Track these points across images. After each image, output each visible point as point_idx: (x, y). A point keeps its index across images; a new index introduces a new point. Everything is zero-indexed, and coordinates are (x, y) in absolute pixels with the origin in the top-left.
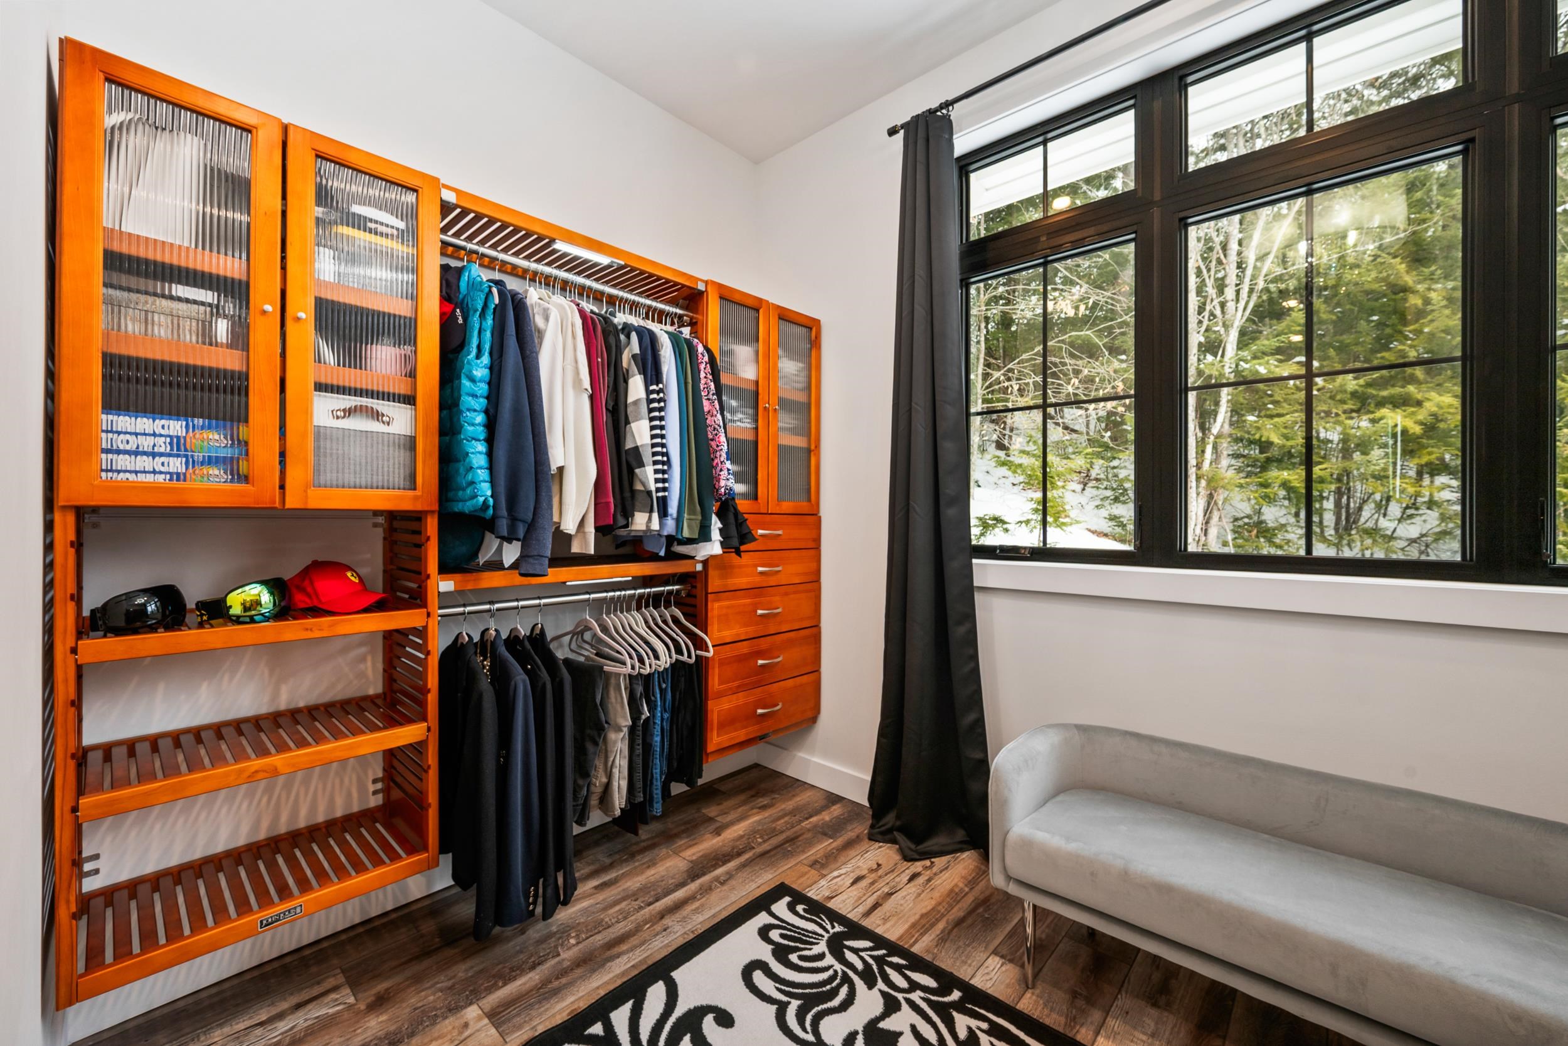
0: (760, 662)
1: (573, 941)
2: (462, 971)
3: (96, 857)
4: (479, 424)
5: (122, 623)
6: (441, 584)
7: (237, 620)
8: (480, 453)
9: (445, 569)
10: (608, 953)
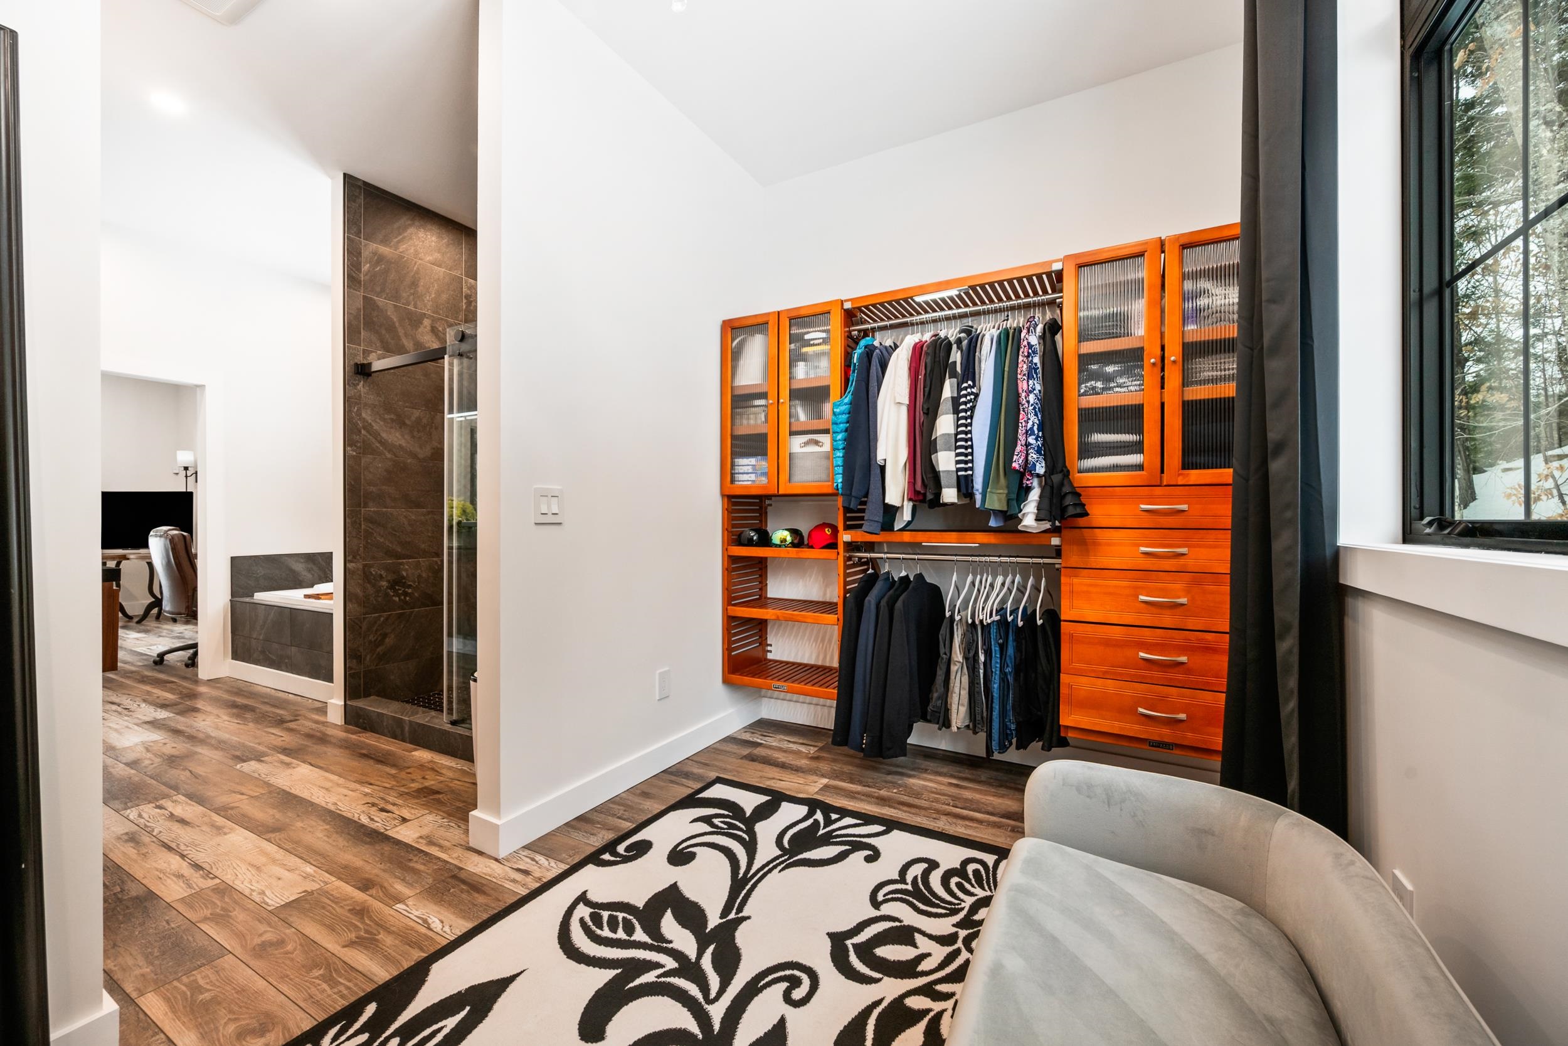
0: (1142, 654)
1: (895, 791)
2: (847, 769)
3: (771, 645)
4: (840, 440)
5: (746, 542)
6: (844, 536)
7: (776, 546)
8: (839, 457)
9: (847, 528)
10: (896, 805)
